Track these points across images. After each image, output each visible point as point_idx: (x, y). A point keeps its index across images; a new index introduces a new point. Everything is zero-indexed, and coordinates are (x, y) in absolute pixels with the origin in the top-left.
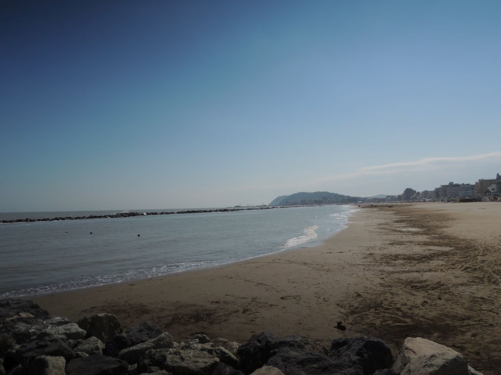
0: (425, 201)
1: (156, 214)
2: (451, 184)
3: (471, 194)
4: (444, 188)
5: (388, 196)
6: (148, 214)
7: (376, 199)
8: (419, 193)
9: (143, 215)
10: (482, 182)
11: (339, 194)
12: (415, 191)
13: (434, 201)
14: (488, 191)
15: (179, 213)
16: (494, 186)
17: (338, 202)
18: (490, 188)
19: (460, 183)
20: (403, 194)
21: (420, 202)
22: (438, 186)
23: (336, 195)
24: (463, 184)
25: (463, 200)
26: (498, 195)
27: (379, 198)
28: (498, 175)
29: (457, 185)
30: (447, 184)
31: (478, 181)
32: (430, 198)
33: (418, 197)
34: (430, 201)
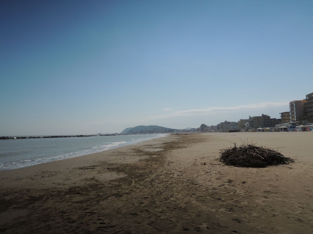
0: (211, 132)
1: (25, 138)
2: (226, 122)
3: (236, 128)
4: (222, 124)
5: (192, 129)
6: (18, 138)
7: (185, 130)
8: (208, 127)
9: (13, 138)
10: (242, 121)
11: (164, 127)
12: (207, 126)
13: (216, 132)
14: (244, 126)
15: (44, 137)
16: (248, 123)
17: (162, 132)
18: (246, 124)
19: (231, 122)
20: (200, 127)
21: (209, 132)
22: (219, 123)
23: (162, 128)
24: (232, 122)
25: (230, 131)
26: (249, 128)
27: (187, 129)
28: (250, 117)
29: (229, 123)
30: (224, 122)
31: (239, 120)
32: (214, 130)
33: (208, 129)
34: (214, 132)
